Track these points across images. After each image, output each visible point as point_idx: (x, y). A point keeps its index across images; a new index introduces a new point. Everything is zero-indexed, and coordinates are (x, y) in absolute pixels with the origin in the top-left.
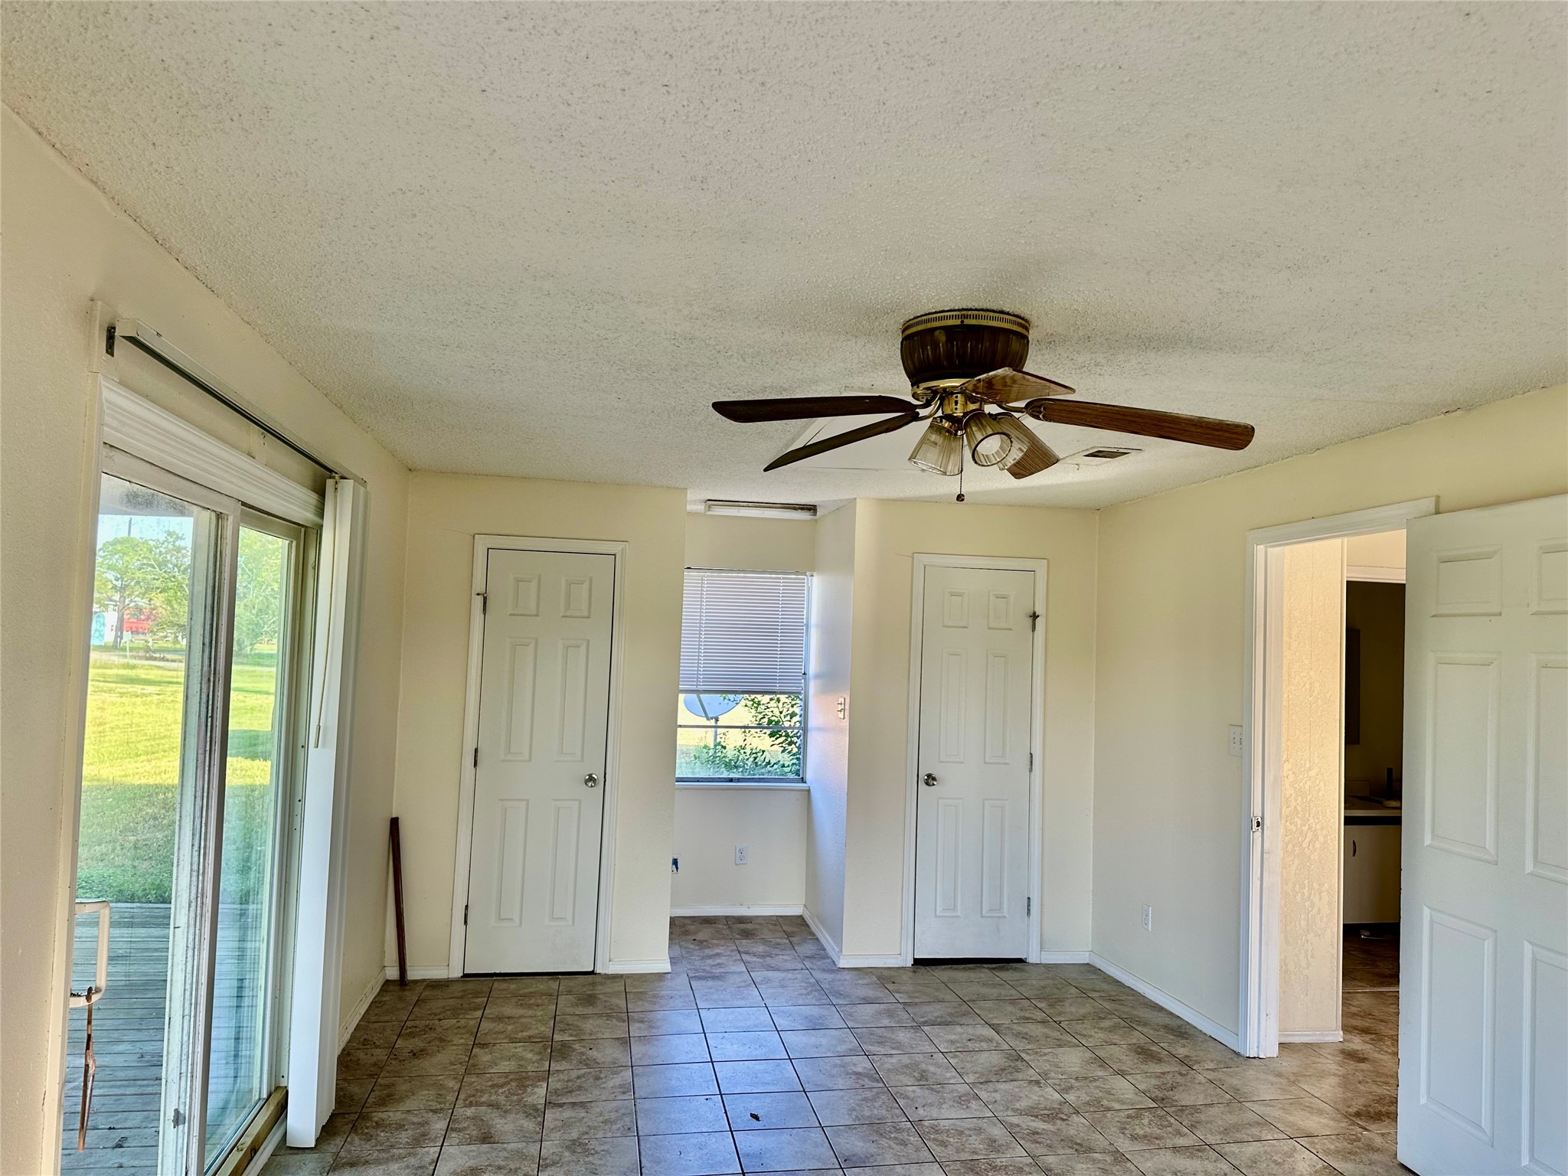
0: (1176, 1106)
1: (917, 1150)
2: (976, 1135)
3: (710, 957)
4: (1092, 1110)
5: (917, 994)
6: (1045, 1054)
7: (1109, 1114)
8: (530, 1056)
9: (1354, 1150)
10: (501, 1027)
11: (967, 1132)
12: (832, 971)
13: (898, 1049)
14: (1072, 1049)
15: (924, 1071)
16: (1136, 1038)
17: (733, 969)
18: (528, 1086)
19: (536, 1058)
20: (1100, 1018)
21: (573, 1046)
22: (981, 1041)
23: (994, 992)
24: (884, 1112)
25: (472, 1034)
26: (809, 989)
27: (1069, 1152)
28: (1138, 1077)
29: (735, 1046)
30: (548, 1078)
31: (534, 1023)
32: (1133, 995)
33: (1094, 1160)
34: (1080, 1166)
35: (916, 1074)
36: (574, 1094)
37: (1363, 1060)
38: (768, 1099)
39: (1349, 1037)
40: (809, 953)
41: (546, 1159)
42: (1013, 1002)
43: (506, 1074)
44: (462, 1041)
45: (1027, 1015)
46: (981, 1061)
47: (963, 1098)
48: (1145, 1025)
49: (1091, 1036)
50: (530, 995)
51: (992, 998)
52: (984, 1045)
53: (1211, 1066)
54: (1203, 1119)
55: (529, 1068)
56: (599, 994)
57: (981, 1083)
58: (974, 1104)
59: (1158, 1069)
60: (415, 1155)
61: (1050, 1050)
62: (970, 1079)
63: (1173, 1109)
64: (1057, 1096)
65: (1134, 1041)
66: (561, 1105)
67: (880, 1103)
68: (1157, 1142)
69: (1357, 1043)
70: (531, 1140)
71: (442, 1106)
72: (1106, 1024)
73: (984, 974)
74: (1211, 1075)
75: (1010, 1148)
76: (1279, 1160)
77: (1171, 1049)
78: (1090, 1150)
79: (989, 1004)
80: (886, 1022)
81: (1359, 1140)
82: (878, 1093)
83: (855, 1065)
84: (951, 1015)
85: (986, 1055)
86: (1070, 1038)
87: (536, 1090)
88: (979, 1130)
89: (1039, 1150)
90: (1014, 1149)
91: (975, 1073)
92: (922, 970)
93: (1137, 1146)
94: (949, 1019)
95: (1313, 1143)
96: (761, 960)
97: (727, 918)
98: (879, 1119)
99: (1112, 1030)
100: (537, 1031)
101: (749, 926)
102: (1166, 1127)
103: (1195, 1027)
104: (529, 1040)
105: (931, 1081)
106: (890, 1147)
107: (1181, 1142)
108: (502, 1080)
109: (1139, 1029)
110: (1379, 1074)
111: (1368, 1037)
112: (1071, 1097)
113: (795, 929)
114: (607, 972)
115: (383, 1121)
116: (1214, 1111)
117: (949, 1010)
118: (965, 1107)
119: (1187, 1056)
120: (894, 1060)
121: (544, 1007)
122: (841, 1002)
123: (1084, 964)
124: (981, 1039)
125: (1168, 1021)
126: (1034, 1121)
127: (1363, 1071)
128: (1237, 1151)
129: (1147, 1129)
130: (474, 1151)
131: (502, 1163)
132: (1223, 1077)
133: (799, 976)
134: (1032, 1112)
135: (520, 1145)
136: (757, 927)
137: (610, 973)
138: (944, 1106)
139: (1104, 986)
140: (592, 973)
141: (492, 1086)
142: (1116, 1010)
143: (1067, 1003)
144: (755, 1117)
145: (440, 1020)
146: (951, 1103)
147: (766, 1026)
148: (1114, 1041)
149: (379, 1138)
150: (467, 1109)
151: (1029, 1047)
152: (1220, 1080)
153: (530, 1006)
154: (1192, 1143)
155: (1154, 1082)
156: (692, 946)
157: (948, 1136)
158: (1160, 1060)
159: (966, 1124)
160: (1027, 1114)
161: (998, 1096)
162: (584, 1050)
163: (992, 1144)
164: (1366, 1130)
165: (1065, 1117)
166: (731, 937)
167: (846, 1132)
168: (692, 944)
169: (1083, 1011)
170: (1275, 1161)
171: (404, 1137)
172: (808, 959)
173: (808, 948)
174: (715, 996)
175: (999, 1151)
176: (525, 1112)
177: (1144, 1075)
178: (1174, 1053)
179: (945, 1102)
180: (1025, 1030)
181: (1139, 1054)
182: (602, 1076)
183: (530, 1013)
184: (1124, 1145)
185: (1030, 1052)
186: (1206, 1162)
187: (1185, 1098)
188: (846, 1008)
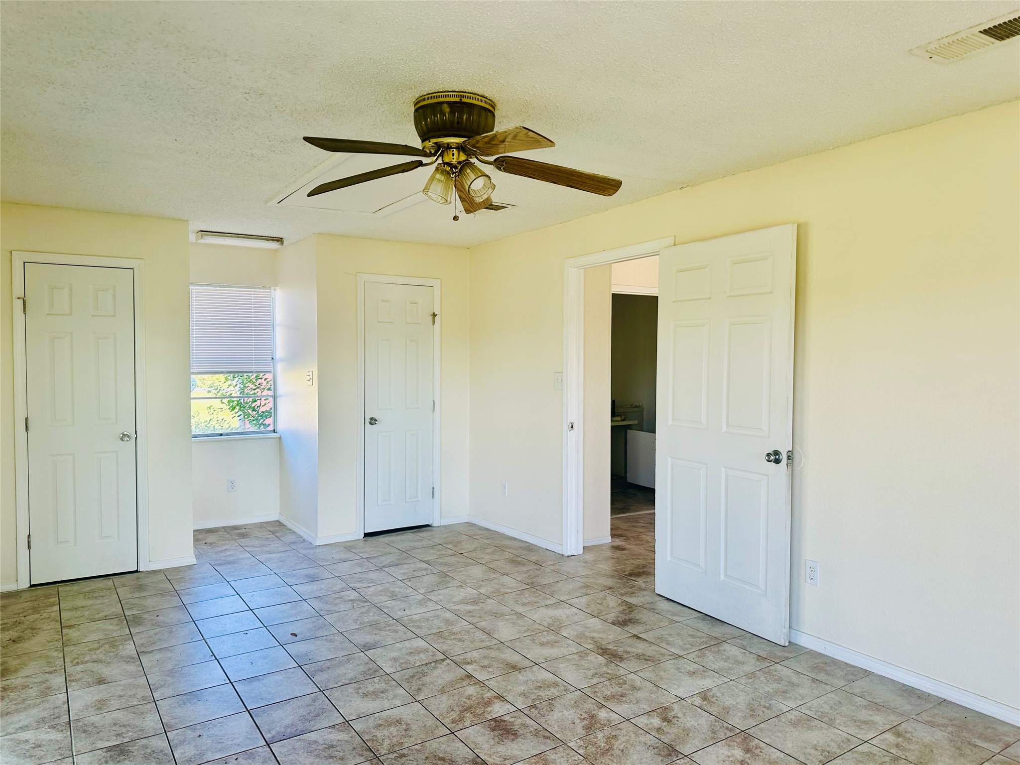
0: (540, 585)
1: (405, 633)
2: (437, 619)
3: (222, 552)
4: (496, 595)
5: (373, 552)
6: (461, 571)
7: (506, 595)
8: (111, 627)
9: (634, 591)
10: (79, 613)
11: (431, 619)
12: (312, 548)
13: (372, 583)
14: (474, 566)
15: (393, 592)
16: (507, 555)
17: (241, 556)
18: (118, 646)
19: (116, 628)
20: (485, 548)
21: (143, 616)
22: (422, 570)
23: (420, 544)
24: (377, 617)
25: (56, 621)
26: (301, 560)
27: (490, 618)
28: (515, 574)
29: (263, 598)
30: (132, 638)
31: (105, 607)
32: (498, 534)
33: (507, 620)
34: (500, 624)
35: (389, 594)
36: (157, 644)
37: (624, 549)
38: (299, 624)
39: (613, 539)
40: (292, 541)
41: (155, 684)
42: (432, 547)
43: (98, 641)
44: (50, 627)
45: (443, 553)
46: (425, 580)
47: (422, 602)
48: (510, 548)
49: (483, 558)
50: (93, 591)
51: (419, 547)
52: (424, 572)
53: (551, 563)
54: (556, 589)
55: (114, 635)
56: (148, 583)
57: (429, 592)
58: (430, 604)
59: (524, 569)
60: (47, 701)
61: (463, 569)
62: (422, 591)
63: (539, 587)
64: (475, 592)
65: (507, 557)
66: (151, 652)
67: (372, 613)
68: (536, 604)
69: (618, 542)
70: (137, 676)
71: (55, 668)
72: (489, 551)
73: (409, 535)
74: (552, 568)
75: (459, 622)
76: (600, 602)
77: (528, 558)
78: (502, 615)
79: (419, 551)
80: (359, 570)
81: (634, 586)
82: (369, 608)
83: (348, 596)
84: (398, 560)
85: (427, 577)
86: (472, 561)
87: (126, 647)
88: (438, 616)
89: (475, 620)
90: (461, 622)
91: (424, 587)
92: (370, 539)
93: (527, 608)
94: (398, 562)
95: (613, 591)
96: (259, 549)
97: (224, 527)
98: (375, 622)
99: (493, 553)
100: (109, 612)
101: (243, 531)
102: (538, 596)
103: (536, 546)
104: (106, 618)
105: (399, 597)
106: (388, 635)
107: (548, 602)
108: (96, 646)
109: (507, 550)
110: (633, 555)
111: (622, 538)
112: (482, 591)
113: (277, 529)
114: (148, 570)
115: (8, 686)
116: (560, 584)
117: (396, 557)
118: (424, 606)
119: (537, 560)
120: (372, 589)
121: (108, 597)
122: (325, 564)
123: (465, 523)
124: (421, 569)
125: (521, 544)
126: (467, 606)
127: (625, 554)
128: (578, 601)
129: (529, 599)
130: (95, 690)
131: (121, 693)
132: (559, 567)
133: (290, 554)
134: (463, 602)
135: (131, 681)
136: (249, 530)
137: (150, 570)
138: (412, 608)
139: (481, 532)
140: (136, 571)
141: (90, 650)
142: (492, 543)
143: (464, 543)
144: (295, 635)
145: (25, 617)
146: (415, 606)
147: (280, 584)
148: (496, 559)
149: (11, 697)
150: (77, 667)
151: (450, 569)
152: (558, 569)
153: (96, 598)
154: (554, 602)
155: (524, 575)
156: (205, 547)
157: (420, 623)
158: (524, 565)
159: (429, 615)
160: (461, 604)
161: (441, 597)
162: (153, 617)
163: (447, 622)
164: (636, 581)
165: (483, 601)
166: (232, 538)
167: (357, 632)
168: (205, 546)
169: (474, 546)
170: (598, 603)
171: (32, 692)
172: (292, 544)
173: (290, 538)
174: (236, 573)
175: (452, 625)
176: (124, 661)
177: (518, 573)
178: (530, 560)
179: (412, 606)
180: (445, 561)
181: (512, 563)
182: (173, 630)
183: (99, 601)
184: (520, 609)
185: (452, 571)
186: (564, 610)
187: (544, 581)
188: (330, 567)
